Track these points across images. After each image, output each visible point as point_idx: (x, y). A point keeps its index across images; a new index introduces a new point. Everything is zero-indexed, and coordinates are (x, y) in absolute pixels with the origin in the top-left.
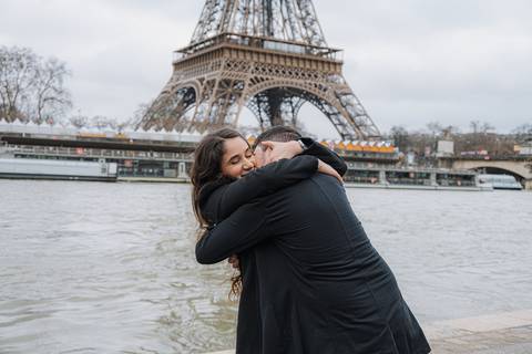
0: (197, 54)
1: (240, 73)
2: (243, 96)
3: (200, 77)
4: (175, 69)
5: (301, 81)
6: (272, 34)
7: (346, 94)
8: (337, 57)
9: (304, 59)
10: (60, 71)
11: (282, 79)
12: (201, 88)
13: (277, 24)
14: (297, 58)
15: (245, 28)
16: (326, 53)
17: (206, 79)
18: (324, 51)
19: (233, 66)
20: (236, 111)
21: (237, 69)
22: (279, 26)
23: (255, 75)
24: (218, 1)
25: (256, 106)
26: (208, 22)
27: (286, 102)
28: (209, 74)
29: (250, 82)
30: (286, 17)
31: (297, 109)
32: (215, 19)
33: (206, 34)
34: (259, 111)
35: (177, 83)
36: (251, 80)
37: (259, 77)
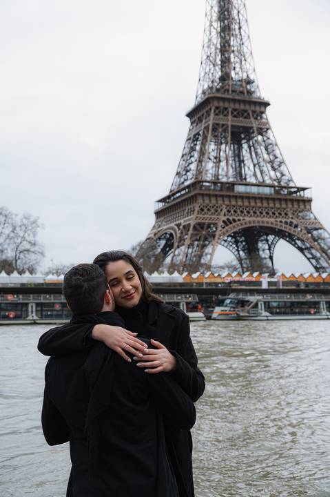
0: (175, 202)
1: (213, 217)
2: (217, 237)
3: (177, 222)
4: (157, 218)
5: (272, 220)
6: (245, 179)
7: (316, 229)
8: (307, 194)
9: (274, 199)
10: (34, 225)
11: (252, 219)
12: (178, 232)
13: (249, 170)
14: (267, 199)
15: (217, 176)
16: (296, 192)
17: (183, 224)
18: (293, 190)
19: (206, 210)
20: (210, 252)
21: (210, 213)
22: (251, 171)
23: (227, 217)
24: (192, 154)
25: (234, 246)
26: (184, 173)
27: (262, 241)
28: (185, 219)
29: (222, 224)
30: (256, 162)
31: (273, 246)
32: (190, 169)
33: (183, 183)
34: (238, 250)
35: (159, 229)
36: (224, 222)
37: (231, 218)
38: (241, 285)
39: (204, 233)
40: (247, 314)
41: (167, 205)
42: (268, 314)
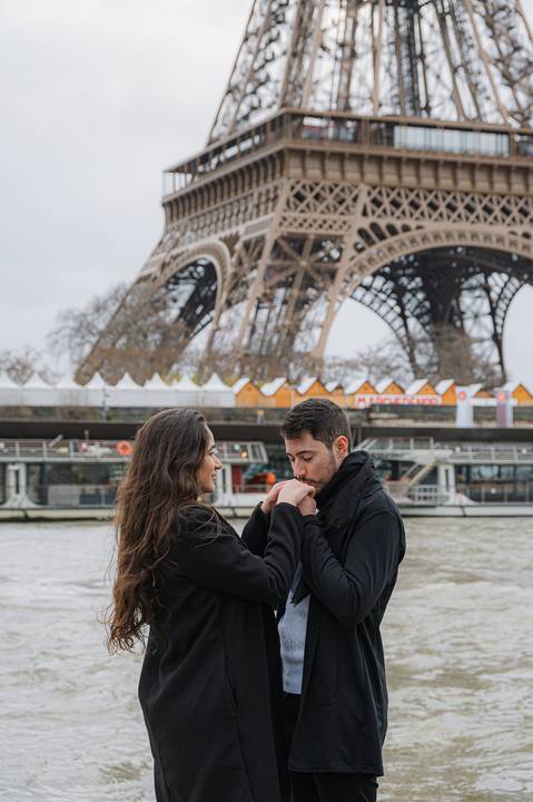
0: (221, 173)
1: (331, 217)
2: (340, 275)
3: (227, 233)
4: (171, 217)
5: (501, 229)
6: (428, 109)
9: (507, 170)
11: (445, 225)
12: (230, 262)
13: (438, 87)
14: (489, 169)
15: (345, 98)
17: (243, 238)
19: (310, 197)
20: (322, 319)
21: (322, 207)
22: (444, 85)
23: (371, 219)
24: (274, 32)
25: (392, 302)
26: (250, 88)
27: (472, 289)
28: (249, 223)
29: (357, 238)
30: (457, 60)
31: (502, 305)
32: (268, 78)
33: (246, 118)
34: (403, 316)
35: (175, 252)
36: (361, 232)
37: (383, 223)
38: (402, 417)
39: (304, 263)
40: (407, 501)
41: (200, 182)
42: (465, 500)
